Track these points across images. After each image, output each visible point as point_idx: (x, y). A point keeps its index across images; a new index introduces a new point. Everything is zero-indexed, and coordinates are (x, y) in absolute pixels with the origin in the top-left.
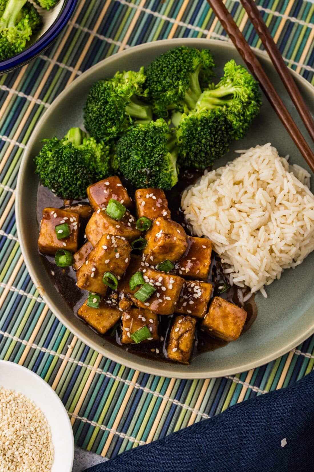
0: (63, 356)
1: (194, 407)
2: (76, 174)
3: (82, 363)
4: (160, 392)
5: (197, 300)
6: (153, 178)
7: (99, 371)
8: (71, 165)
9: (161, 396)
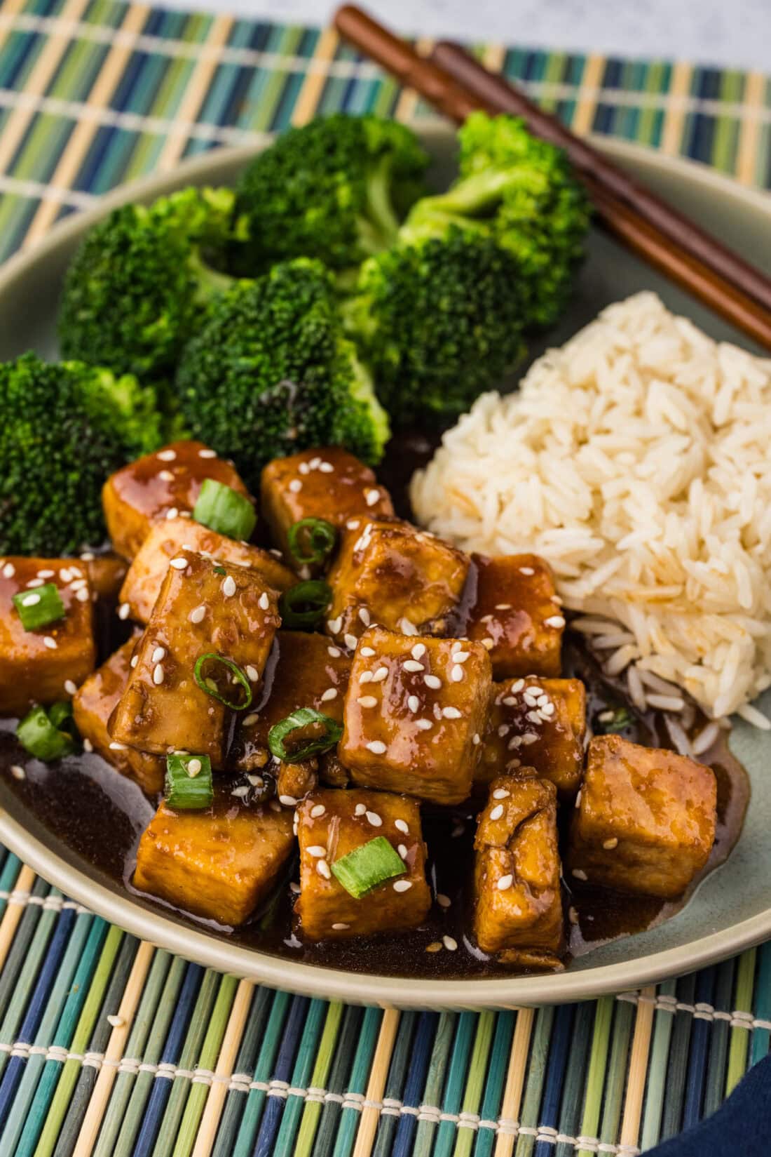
0: (98, 1056)
1: (618, 1141)
2: (59, 445)
3: (170, 1067)
4: (480, 1112)
5: (544, 728)
6: (313, 409)
7: (239, 1081)
8: (39, 415)
9: (486, 1124)
